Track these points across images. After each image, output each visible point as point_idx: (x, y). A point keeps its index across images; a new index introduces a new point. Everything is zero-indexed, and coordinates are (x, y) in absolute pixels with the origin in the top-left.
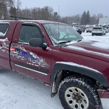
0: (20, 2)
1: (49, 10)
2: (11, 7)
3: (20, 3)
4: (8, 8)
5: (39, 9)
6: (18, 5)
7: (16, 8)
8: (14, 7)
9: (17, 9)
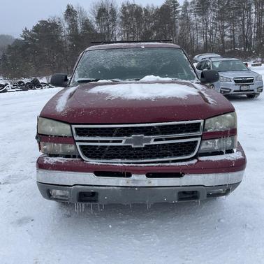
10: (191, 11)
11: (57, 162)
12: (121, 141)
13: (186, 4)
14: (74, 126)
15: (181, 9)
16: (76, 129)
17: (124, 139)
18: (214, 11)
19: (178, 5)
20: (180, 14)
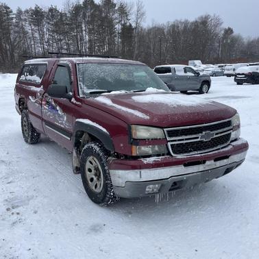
0: (142, 11)
1: (211, 23)
2: (124, 25)
3: (143, 14)
4: (117, 26)
5: (186, 23)
6: (137, 19)
7: (134, 25)
8: (128, 24)
9: (136, 28)
10: (25, 20)
11: (155, 161)
12: (198, 138)
13: (20, 12)
14: (165, 130)
15: (14, 16)
16: (167, 131)
17: (199, 135)
18: (49, 23)
19: (11, 12)
20: (14, 21)
